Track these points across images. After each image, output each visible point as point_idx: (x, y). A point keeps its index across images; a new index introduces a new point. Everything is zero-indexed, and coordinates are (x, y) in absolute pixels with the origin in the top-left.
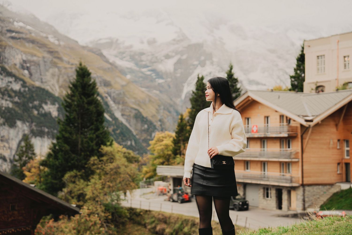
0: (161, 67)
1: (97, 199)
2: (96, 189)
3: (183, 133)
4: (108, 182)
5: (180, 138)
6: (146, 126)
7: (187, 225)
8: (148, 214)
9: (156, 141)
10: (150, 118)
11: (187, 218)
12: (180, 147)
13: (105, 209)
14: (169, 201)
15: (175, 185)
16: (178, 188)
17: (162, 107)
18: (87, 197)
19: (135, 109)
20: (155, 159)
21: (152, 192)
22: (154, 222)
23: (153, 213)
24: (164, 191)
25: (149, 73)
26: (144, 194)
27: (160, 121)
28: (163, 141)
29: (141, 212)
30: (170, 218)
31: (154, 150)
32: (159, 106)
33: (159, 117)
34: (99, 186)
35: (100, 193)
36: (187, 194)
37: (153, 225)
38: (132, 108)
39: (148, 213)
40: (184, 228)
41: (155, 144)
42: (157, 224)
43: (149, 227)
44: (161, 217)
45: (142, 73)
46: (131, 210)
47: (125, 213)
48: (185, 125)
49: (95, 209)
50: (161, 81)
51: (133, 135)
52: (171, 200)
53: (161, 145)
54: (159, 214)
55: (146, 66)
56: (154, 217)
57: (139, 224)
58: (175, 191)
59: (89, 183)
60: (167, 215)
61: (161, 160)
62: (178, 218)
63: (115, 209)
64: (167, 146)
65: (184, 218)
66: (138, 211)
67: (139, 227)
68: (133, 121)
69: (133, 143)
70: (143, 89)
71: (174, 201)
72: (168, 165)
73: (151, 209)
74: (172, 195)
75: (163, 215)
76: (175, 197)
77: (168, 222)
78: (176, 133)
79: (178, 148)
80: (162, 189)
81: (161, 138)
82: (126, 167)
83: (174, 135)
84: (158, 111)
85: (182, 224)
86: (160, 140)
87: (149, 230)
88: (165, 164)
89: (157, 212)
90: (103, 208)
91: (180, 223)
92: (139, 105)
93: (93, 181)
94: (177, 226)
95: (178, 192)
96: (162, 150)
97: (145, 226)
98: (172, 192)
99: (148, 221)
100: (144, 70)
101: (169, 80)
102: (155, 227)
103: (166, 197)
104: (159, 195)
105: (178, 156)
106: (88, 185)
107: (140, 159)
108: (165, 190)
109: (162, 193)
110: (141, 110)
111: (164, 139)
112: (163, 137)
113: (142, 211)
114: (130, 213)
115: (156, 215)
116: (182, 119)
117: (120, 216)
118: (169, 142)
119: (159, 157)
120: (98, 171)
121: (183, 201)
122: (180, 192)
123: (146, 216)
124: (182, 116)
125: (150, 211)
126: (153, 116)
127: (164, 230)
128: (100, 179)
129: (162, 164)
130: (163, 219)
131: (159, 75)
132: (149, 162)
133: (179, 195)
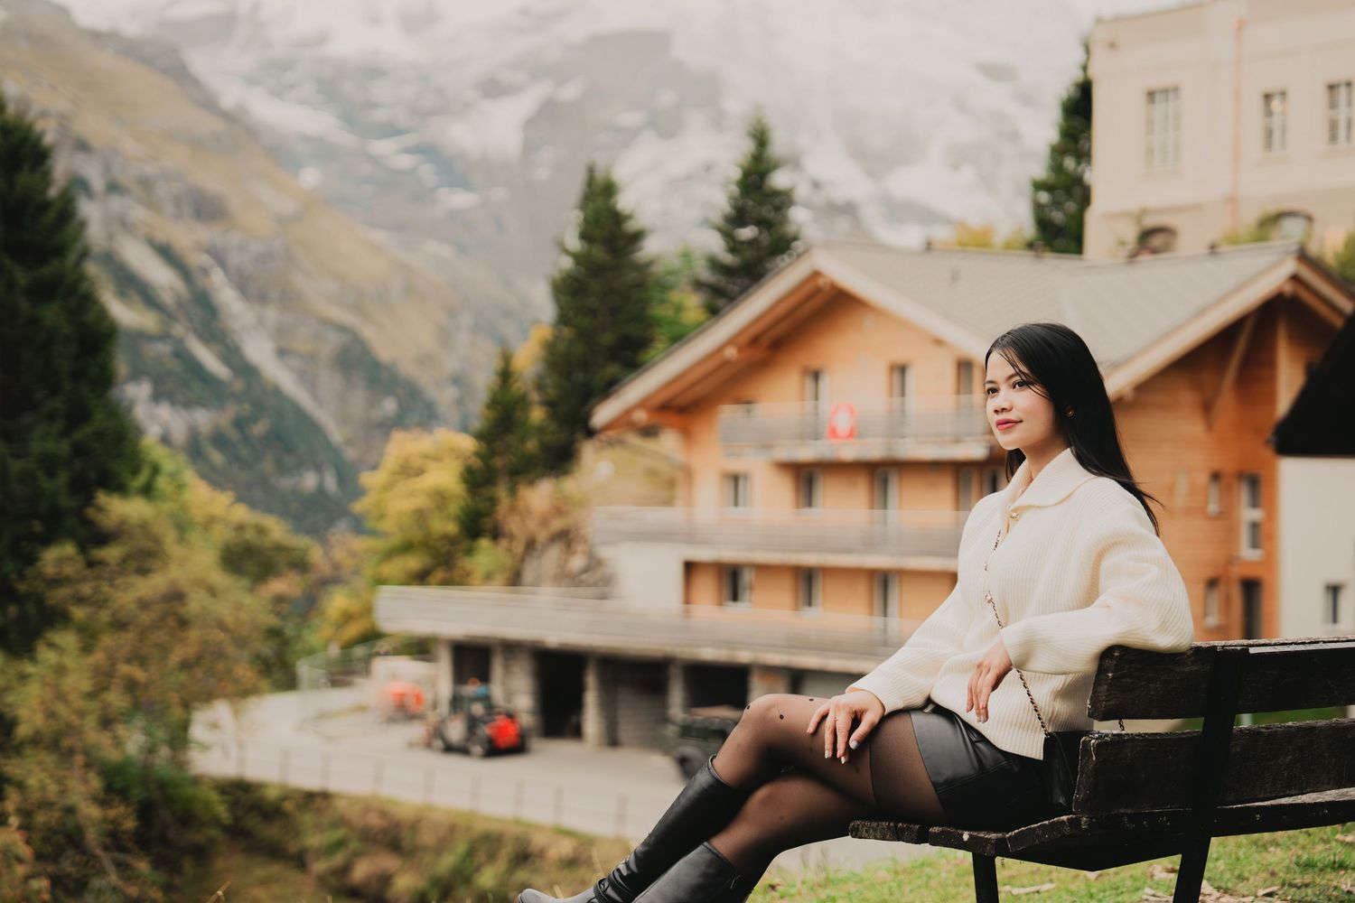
0: (462, 136)
1: (66, 743)
2: (61, 697)
3: (512, 439)
4: (128, 661)
5: (499, 462)
6: (389, 406)
7: (492, 857)
8: (319, 811)
9: (395, 473)
10: (408, 369)
11: (494, 827)
12: (493, 501)
13: (109, 788)
14: (428, 745)
15: (460, 677)
16: (472, 689)
17: (466, 320)
18: (23, 731)
19: (342, 329)
20: (390, 554)
21: (362, 709)
22: (340, 844)
23: (341, 805)
24: (411, 703)
25: (405, 161)
26: (323, 716)
27: (457, 380)
28: (420, 472)
29: (285, 798)
30: (415, 826)
31: (382, 516)
32: (452, 313)
33: (451, 365)
34: (78, 682)
35: (81, 714)
36: (511, 716)
37: (338, 859)
38: (326, 323)
39: (318, 802)
40: (478, 869)
41: (387, 487)
42: (357, 854)
43: (319, 866)
44: (374, 821)
45: (375, 160)
46: (240, 792)
47: (207, 805)
48: (522, 402)
49: (52, 788)
50: (460, 200)
51: (327, 444)
52: (439, 744)
53: (412, 494)
54: (367, 810)
55: (391, 130)
56: (341, 822)
57: (275, 852)
58: (456, 702)
59: (30, 668)
60: (404, 813)
61: (413, 562)
62: (453, 829)
63: (163, 785)
64: (440, 498)
65: (480, 827)
66: (272, 794)
67: (275, 869)
68: (330, 382)
69: (331, 483)
70: (379, 237)
71: (449, 749)
72: (446, 583)
73: (334, 785)
74: (443, 722)
75: (383, 814)
76: (456, 731)
77: (406, 843)
78: (480, 436)
79: (483, 506)
80: (402, 695)
81: (417, 463)
82: (212, 592)
83: (468, 444)
84: (446, 336)
85: (471, 853)
86: (409, 470)
87: (322, 880)
88: (430, 579)
89: (353, 800)
90: (96, 783)
91: (461, 848)
92: (358, 309)
93: (47, 656)
94: (446, 863)
95: (469, 710)
96: (420, 516)
97: (299, 861)
98: (444, 708)
99: (314, 840)
100: (383, 147)
101: (499, 194)
102: (346, 869)
103: (417, 731)
104: (391, 720)
105: (484, 543)
106: (23, 678)
107: (316, 554)
108: (418, 698)
109: (404, 711)
110: (368, 332)
111: (432, 466)
112: (426, 456)
113: (289, 794)
114: (234, 805)
115: (353, 813)
116: (506, 375)
117: (187, 819)
118: (446, 477)
119: (407, 548)
120: (79, 613)
121: (494, 750)
122: (478, 709)
123: (308, 819)
124: (507, 358)
125: (326, 796)
126: (425, 360)
127: (385, 879)
128: (87, 649)
129: (421, 578)
130: (384, 831)
131: (453, 169)
132: (356, 572)
133: (473, 723)
